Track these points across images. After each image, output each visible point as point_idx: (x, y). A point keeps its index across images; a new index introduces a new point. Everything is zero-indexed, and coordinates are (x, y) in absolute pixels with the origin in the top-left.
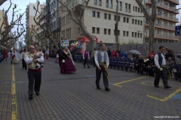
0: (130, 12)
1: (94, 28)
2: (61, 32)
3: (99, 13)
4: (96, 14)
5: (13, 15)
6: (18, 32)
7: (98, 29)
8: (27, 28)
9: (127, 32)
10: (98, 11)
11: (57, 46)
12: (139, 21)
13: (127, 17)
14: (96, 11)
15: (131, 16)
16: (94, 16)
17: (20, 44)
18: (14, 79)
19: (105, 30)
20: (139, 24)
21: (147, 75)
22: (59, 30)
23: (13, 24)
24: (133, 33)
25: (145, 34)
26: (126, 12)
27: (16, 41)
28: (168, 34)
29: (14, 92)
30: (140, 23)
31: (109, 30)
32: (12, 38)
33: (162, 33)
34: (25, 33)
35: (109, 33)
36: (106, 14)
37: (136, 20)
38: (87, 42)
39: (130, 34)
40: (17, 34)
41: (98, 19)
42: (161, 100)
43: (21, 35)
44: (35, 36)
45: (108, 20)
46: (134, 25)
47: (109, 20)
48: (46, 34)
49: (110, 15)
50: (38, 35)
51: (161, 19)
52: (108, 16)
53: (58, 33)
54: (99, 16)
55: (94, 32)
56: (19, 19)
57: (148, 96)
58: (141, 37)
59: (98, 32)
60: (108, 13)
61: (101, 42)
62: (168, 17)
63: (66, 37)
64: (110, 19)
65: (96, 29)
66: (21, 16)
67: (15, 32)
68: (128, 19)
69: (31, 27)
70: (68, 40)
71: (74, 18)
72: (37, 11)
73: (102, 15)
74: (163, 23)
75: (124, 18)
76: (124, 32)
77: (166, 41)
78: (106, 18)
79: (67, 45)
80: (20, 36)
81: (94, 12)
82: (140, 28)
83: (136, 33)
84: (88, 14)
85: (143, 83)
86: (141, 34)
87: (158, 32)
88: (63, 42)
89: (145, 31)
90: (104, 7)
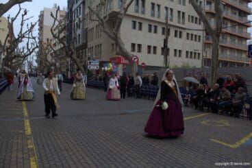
0: (183, 23)
1: (133, 45)
2: (87, 49)
3: (140, 24)
4: (137, 25)
5: (22, 25)
6: (28, 48)
7: (140, 46)
8: (41, 42)
9: (180, 51)
10: (140, 21)
12: (196, 36)
13: (179, 30)
14: (138, 21)
15: (185, 29)
16: (134, 28)
17: (30, 64)
18: (26, 114)
19: (149, 47)
20: (196, 40)
21: (208, 111)
22: (84, 46)
23: (22, 36)
24: (187, 52)
25: (204, 55)
26: (179, 22)
27: (24, 60)
28: (236, 55)
29: (29, 131)
30: (197, 38)
31: (155, 48)
32: (19, 56)
33: (228, 53)
34: (37, 50)
35: (155, 52)
36: (150, 26)
37: (192, 35)
38: (124, 64)
39: (184, 54)
40: (26, 51)
41: (140, 32)
42: (230, 146)
43: (32, 52)
45: (152, 34)
46: (189, 42)
47: (155, 34)
48: (67, 51)
49: (156, 27)
50: (55, 52)
51: (227, 33)
52: (153, 28)
53: (84, 50)
54: (140, 29)
55: (133, 50)
56: (30, 30)
57: (212, 140)
58: (199, 58)
59: (139, 51)
60: (153, 24)
61: (143, 64)
62: (237, 31)
63: (94, 56)
64: (155, 32)
65: (136, 45)
66: (33, 26)
67: (23, 48)
68: (180, 32)
69: (45, 41)
70: (97, 61)
71: (108, 30)
72: (56, 19)
73: (145, 26)
74: (229, 39)
75: (176, 32)
76: (175, 50)
77: (232, 64)
78: (150, 31)
80: (30, 53)
81: (134, 22)
82: (197, 46)
83: (191, 53)
84: (126, 25)
85: (204, 122)
86: (199, 54)
87: (222, 51)
88: (90, 63)
89: (204, 50)
90: (148, 15)
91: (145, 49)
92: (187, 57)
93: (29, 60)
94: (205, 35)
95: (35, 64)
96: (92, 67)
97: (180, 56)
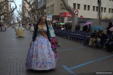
1: (75, 4)
6: (10, 8)
7: (79, 5)
19: (85, 6)
24: (110, 9)
38: (68, 17)
46: (111, 2)
59: (79, 8)
61: (81, 16)
70: (51, 15)
79: (50, 19)
88: (46, 16)
93: (16, 16)
97: (105, 11)
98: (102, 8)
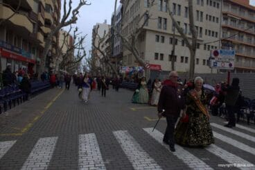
0: (201, 36)
1: (157, 54)
3: (163, 38)
4: (160, 38)
7: (162, 55)
10: (163, 35)
11: (117, 72)
12: (212, 47)
13: (197, 42)
14: (160, 35)
15: (202, 41)
19: (170, 56)
24: (204, 60)
32: (72, 62)
36: (171, 39)
37: (209, 46)
39: (201, 62)
44: (100, 61)
46: (206, 52)
49: (176, 40)
54: (163, 41)
55: (156, 58)
56: (81, 42)
59: (162, 59)
64: (176, 43)
65: (159, 55)
66: (82, 39)
73: (167, 40)
78: (171, 43)
80: (80, 60)
81: (158, 36)
84: (150, 38)
90: (169, 31)
91: (166, 58)
92: (204, 64)
94: (221, 45)
95: (88, 68)
96: (123, 72)
97: (198, 63)
98: (198, 59)
